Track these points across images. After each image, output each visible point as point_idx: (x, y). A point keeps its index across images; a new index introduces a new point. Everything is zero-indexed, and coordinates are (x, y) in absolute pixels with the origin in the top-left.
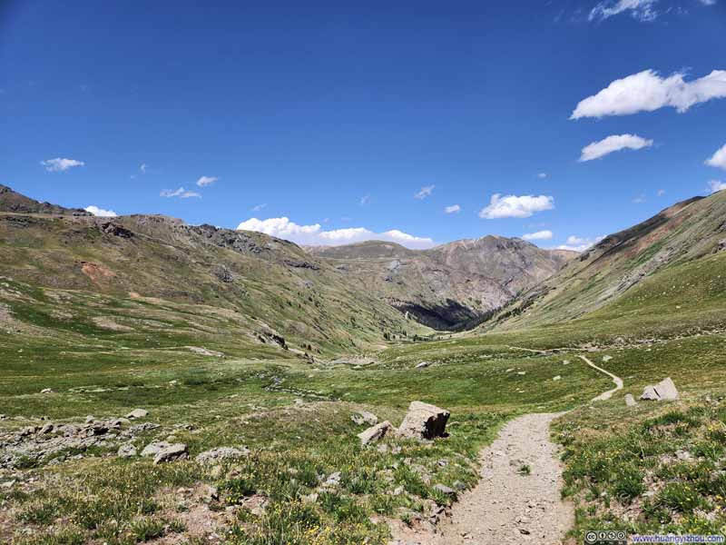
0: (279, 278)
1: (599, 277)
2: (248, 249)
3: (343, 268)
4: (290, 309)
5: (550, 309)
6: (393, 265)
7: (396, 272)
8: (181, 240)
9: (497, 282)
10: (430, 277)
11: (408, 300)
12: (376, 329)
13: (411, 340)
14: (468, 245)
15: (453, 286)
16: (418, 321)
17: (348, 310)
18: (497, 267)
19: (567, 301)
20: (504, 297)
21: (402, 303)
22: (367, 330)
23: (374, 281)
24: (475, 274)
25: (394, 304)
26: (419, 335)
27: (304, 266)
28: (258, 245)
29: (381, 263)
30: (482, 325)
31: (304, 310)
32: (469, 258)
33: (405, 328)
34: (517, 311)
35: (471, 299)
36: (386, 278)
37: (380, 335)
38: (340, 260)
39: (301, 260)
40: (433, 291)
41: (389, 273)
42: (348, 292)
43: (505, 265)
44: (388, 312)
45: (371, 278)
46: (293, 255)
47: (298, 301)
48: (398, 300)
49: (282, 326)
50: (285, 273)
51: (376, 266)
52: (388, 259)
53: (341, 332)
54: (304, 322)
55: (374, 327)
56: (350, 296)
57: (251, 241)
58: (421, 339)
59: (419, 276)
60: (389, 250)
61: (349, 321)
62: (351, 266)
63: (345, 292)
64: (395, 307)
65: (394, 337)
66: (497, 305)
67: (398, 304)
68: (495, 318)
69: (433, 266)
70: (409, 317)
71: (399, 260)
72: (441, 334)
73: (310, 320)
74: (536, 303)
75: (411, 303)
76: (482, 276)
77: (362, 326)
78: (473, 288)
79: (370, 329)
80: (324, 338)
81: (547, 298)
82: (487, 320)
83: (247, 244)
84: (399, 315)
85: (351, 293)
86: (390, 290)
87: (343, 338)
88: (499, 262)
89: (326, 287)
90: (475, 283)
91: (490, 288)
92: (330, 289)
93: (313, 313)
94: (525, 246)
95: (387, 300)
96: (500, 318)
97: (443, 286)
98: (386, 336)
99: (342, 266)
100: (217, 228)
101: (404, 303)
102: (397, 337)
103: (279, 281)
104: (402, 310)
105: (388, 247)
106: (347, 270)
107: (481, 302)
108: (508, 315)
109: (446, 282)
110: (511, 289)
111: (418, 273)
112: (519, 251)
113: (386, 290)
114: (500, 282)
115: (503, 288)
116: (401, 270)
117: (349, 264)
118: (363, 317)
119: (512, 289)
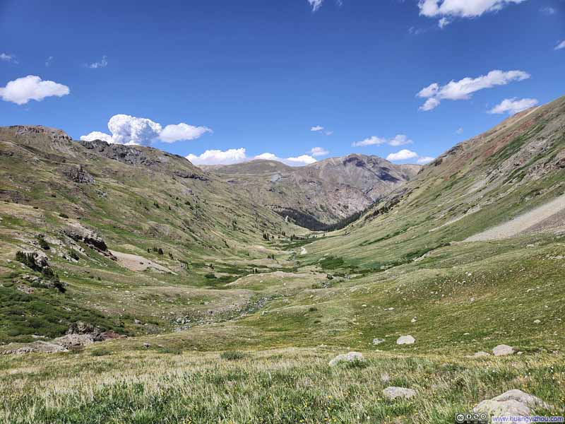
0: (161, 185)
1: (460, 175)
2: (139, 162)
3: (232, 181)
4: (157, 211)
5: (417, 206)
6: (275, 178)
7: (277, 183)
8: (60, 149)
9: (361, 190)
10: (306, 187)
11: (288, 207)
12: (258, 231)
13: (289, 240)
14: (337, 162)
15: (325, 195)
16: (296, 224)
17: (231, 215)
18: (360, 179)
19: (432, 197)
20: (367, 203)
21: (283, 209)
22: (248, 232)
23: (259, 191)
24: (342, 184)
25: (276, 210)
26: (296, 235)
27: (193, 177)
28: (148, 158)
29: (265, 177)
30: (350, 224)
31: (174, 212)
32: (338, 172)
33: (284, 229)
34: (384, 210)
35: (339, 205)
36: (269, 188)
37: (259, 236)
38: (230, 175)
39: (191, 172)
40: (309, 199)
41: (271, 185)
42: (233, 200)
43: (366, 177)
44: (269, 216)
45: (256, 189)
46: (183, 167)
47: (169, 204)
48: (279, 207)
49: (141, 229)
50: (169, 181)
51: (261, 180)
52: (271, 173)
53: (217, 234)
54: (172, 224)
55: (254, 229)
56: (234, 202)
57: (142, 155)
58: (297, 238)
59: (297, 187)
60: (272, 167)
61: (231, 224)
62: (239, 180)
63: (230, 199)
64: (277, 212)
65: (273, 237)
66: (362, 209)
67: (279, 210)
68: (362, 219)
69: (308, 178)
70: (289, 220)
71: (279, 174)
72: (316, 234)
73: (179, 222)
74: (402, 202)
75: (290, 208)
76: (348, 186)
77: (243, 228)
78: (341, 196)
79: (251, 231)
80: (193, 240)
81: (412, 197)
82: (355, 220)
83: (139, 157)
84: (280, 219)
85: (236, 200)
86: (272, 199)
87: (215, 240)
88: (362, 175)
89: (212, 195)
90: (343, 192)
91: (355, 195)
92: (216, 196)
93: (185, 215)
94: (381, 162)
95: (270, 207)
96: (367, 218)
97: (317, 195)
98: (265, 236)
99: (231, 179)
100: (109, 143)
101: (284, 209)
102: (276, 237)
103: (160, 188)
104: (283, 215)
105: (271, 164)
106: (237, 183)
107: (348, 207)
108: (376, 213)
109: (319, 191)
110: (371, 196)
111: (296, 184)
112: (376, 165)
113: (269, 198)
114: (363, 191)
115: (365, 195)
116: (281, 182)
117: (238, 178)
118: (246, 221)
119: (373, 195)
